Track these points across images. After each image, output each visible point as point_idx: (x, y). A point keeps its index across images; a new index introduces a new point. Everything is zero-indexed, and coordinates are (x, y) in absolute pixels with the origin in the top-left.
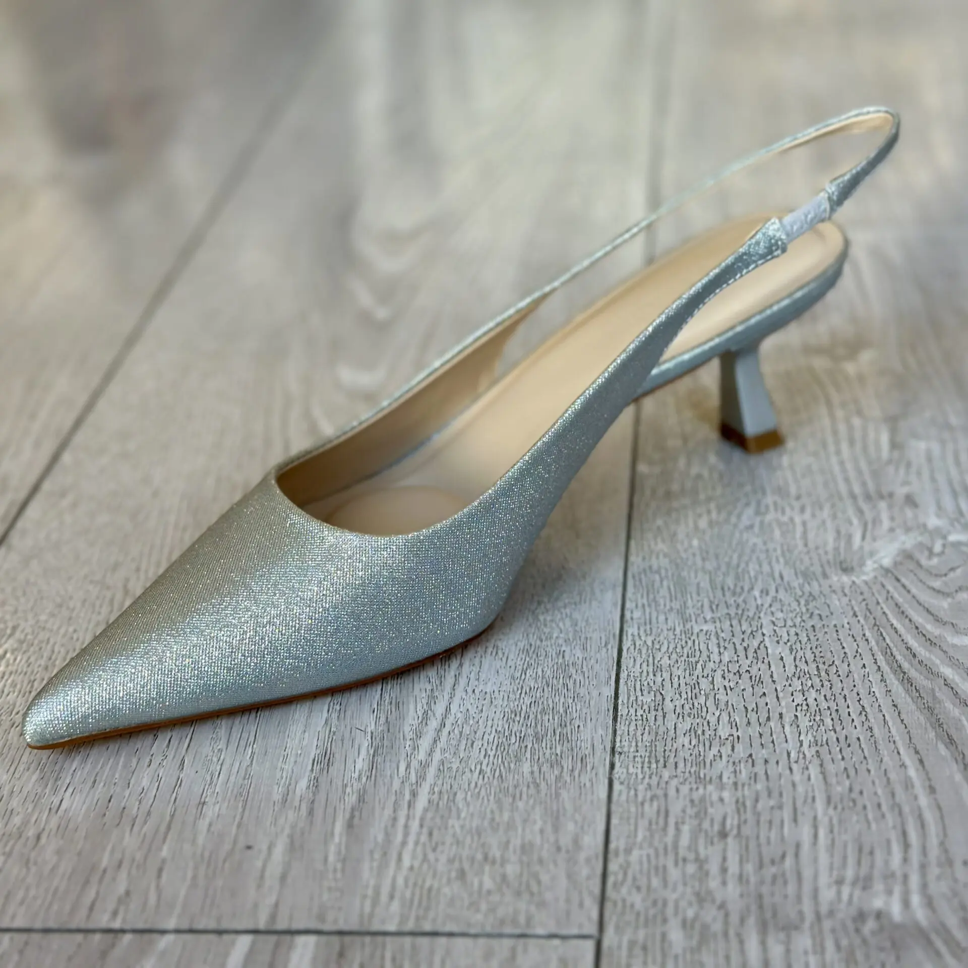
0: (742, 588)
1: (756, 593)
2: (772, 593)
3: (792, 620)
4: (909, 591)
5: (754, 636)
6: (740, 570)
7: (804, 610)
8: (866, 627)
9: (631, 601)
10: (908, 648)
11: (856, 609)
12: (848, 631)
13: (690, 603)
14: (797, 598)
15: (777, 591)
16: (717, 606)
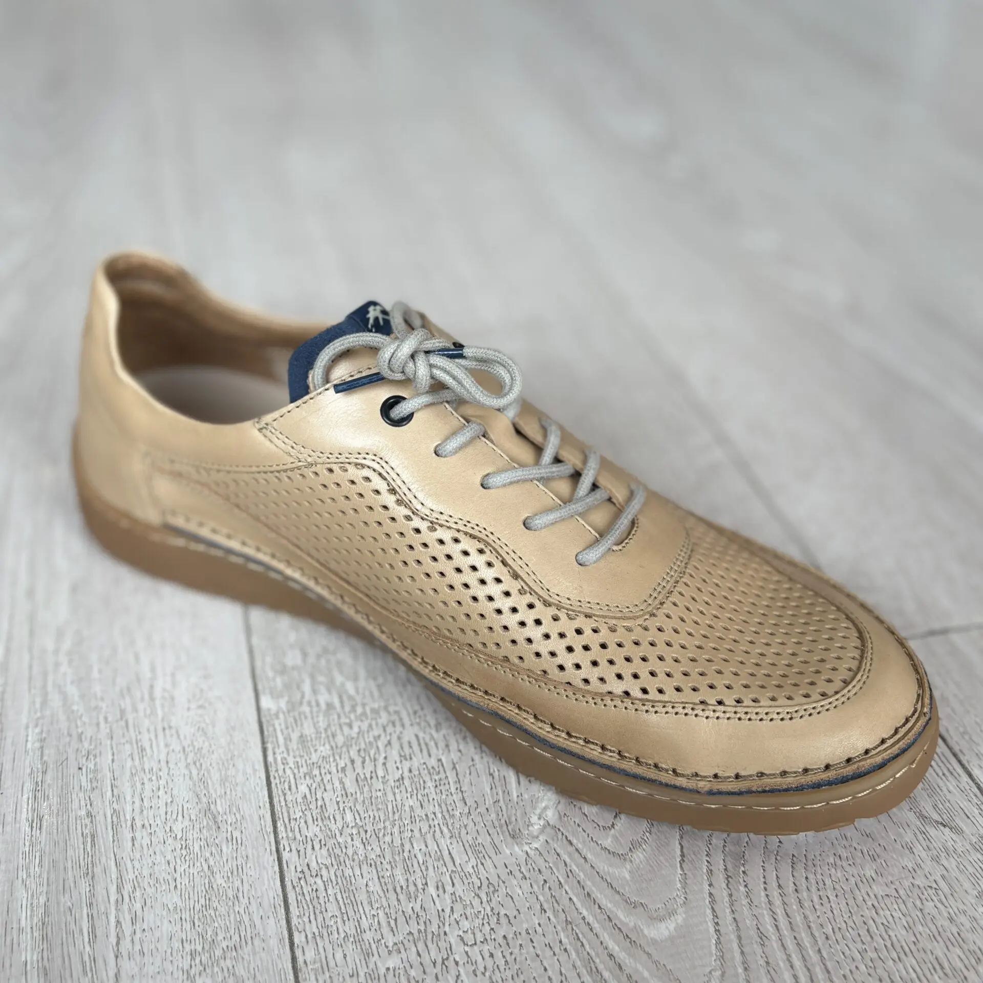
0: (415, 885)
1: (432, 890)
2: (449, 888)
3: (481, 931)
4: (585, 858)
5: (446, 967)
6: (406, 854)
7: (488, 909)
8: (559, 928)
9: (300, 932)
10: (611, 956)
11: (541, 898)
12: (542, 936)
13: (365, 924)
14: (477, 891)
15: (453, 885)
16: (396, 920)
